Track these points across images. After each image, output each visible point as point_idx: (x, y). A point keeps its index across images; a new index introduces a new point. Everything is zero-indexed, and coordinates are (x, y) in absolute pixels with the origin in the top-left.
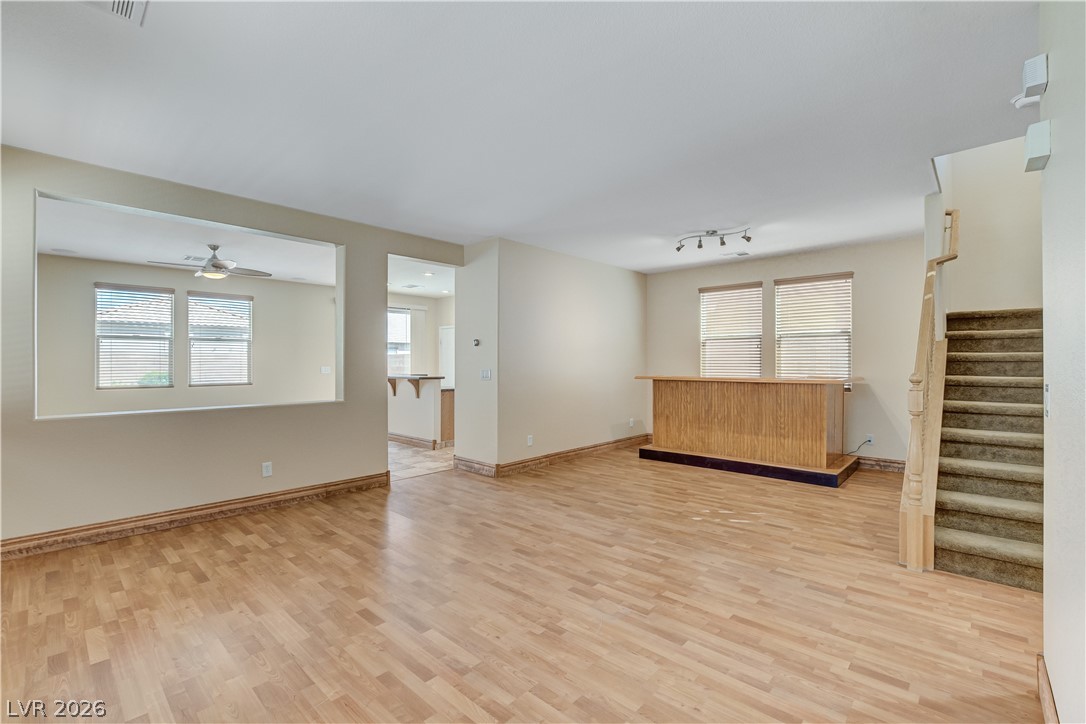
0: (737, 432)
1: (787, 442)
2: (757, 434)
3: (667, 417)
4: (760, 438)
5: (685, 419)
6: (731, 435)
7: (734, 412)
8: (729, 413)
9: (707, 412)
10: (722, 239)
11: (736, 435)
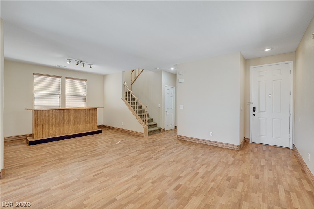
0: (73, 125)
1: (88, 125)
2: (79, 124)
3: (43, 125)
4: (81, 125)
5: (52, 124)
6: (71, 126)
7: (72, 119)
8: (70, 119)
9: (62, 120)
10: (84, 64)
11: (73, 126)
